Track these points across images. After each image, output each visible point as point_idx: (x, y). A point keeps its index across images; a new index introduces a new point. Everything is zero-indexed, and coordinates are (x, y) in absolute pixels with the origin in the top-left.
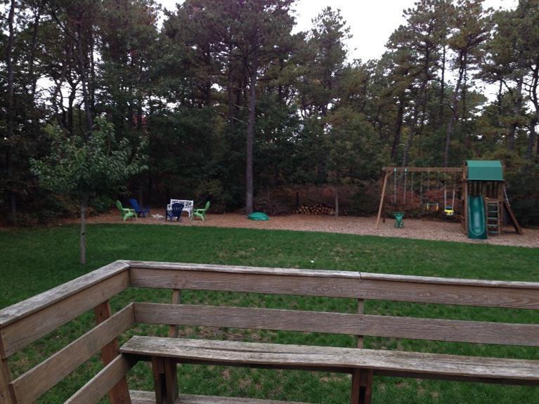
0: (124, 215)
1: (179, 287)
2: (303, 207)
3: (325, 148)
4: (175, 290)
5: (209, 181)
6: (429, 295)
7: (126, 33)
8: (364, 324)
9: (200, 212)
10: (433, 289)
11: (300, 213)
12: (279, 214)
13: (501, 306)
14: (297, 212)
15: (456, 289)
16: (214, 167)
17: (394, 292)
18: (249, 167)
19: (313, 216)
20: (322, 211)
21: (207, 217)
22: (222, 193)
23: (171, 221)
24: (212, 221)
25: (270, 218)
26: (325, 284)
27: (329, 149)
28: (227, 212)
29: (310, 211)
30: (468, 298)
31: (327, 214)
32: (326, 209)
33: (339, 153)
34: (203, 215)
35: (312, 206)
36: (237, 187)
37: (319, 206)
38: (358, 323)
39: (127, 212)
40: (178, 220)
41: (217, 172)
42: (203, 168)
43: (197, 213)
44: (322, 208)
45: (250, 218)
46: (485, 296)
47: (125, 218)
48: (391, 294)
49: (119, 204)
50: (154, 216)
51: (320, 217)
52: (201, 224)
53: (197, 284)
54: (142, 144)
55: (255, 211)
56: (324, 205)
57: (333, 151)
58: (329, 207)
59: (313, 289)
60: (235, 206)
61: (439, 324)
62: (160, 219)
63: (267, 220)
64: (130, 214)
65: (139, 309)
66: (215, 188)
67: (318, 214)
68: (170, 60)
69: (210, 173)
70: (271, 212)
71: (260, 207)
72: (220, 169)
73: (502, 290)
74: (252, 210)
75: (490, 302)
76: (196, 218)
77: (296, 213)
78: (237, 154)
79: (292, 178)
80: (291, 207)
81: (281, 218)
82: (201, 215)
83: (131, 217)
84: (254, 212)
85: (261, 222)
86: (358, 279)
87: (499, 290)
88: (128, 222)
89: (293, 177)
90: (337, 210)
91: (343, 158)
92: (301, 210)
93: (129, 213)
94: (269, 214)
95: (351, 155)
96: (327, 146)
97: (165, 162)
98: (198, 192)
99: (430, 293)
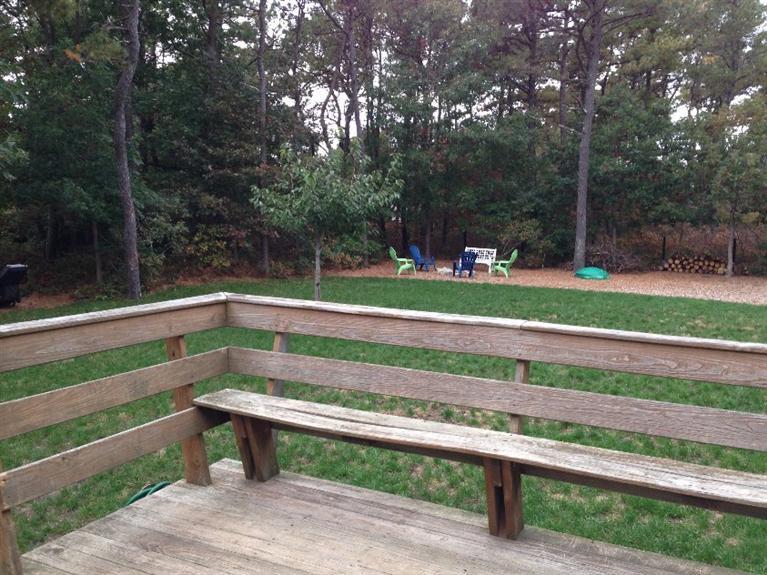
0: (398, 268)
1: (281, 329)
2: (671, 261)
3: (711, 166)
4: (278, 333)
5: (521, 221)
6: (627, 359)
7: (414, 16)
8: (520, 397)
9: (503, 265)
10: (636, 350)
11: (665, 269)
12: (627, 271)
13: (753, 384)
14: (661, 268)
15: (674, 352)
16: (531, 200)
17: (570, 352)
18: (582, 198)
19: (687, 276)
20: (705, 268)
21: (511, 272)
22: (540, 238)
23: (460, 276)
24: (519, 278)
25: (611, 276)
26: (468, 335)
27: (717, 165)
28: (546, 267)
29: (684, 268)
30: (694, 368)
31: (714, 272)
32: (712, 264)
33: (734, 172)
34: (508, 271)
35: (686, 260)
36: (564, 230)
37: (699, 260)
38: (511, 395)
39: (404, 263)
40: (470, 275)
41: (534, 208)
42: (513, 202)
43: (499, 267)
44: (705, 264)
45: (578, 276)
46: (725, 367)
47: (400, 271)
48: (567, 355)
49: (393, 252)
50: (439, 270)
51: (698, 276)
52: (502, 281)
53: (303, 326)
54: (393, 163)
55: (588, 264)
56: (708, 258)
57: (722, 170)
58: (716, 261)
59: (451, 342)
60: (559, 258)
61: (638, 406)
62: (446, 274)
63: (605, 278)
64: (407, 266)
65: (235, 355)
66: (530, 230)
67: (697, 271)
68: (471, 47)
69: (525, 210)
70: (613, 267)
71: (596, 259)
72: (538, 204)
73: (755, 357)
74: (583, 263)
75: (731, 376)
76: (497, 273)
77: (658, 270)
78: (566, 180)
79: (651, 215)
80: (652, 260)
81: (630, 277)
82: (504, 270)
83: (408, 270)
84: (586, 266)
85: (594, 281)
86: (517, 329)
87: (750, 356)
88: (403, 277)
89: (654, 213)
90: (730, 267)
91: (740, 180)
92: (666, 266)
93: (406, 264)
94: (611, 270)
95: (755, 176)
96: (713, 162)
97: (459, 195)
98: (505, 238)
99: (630, 356)
